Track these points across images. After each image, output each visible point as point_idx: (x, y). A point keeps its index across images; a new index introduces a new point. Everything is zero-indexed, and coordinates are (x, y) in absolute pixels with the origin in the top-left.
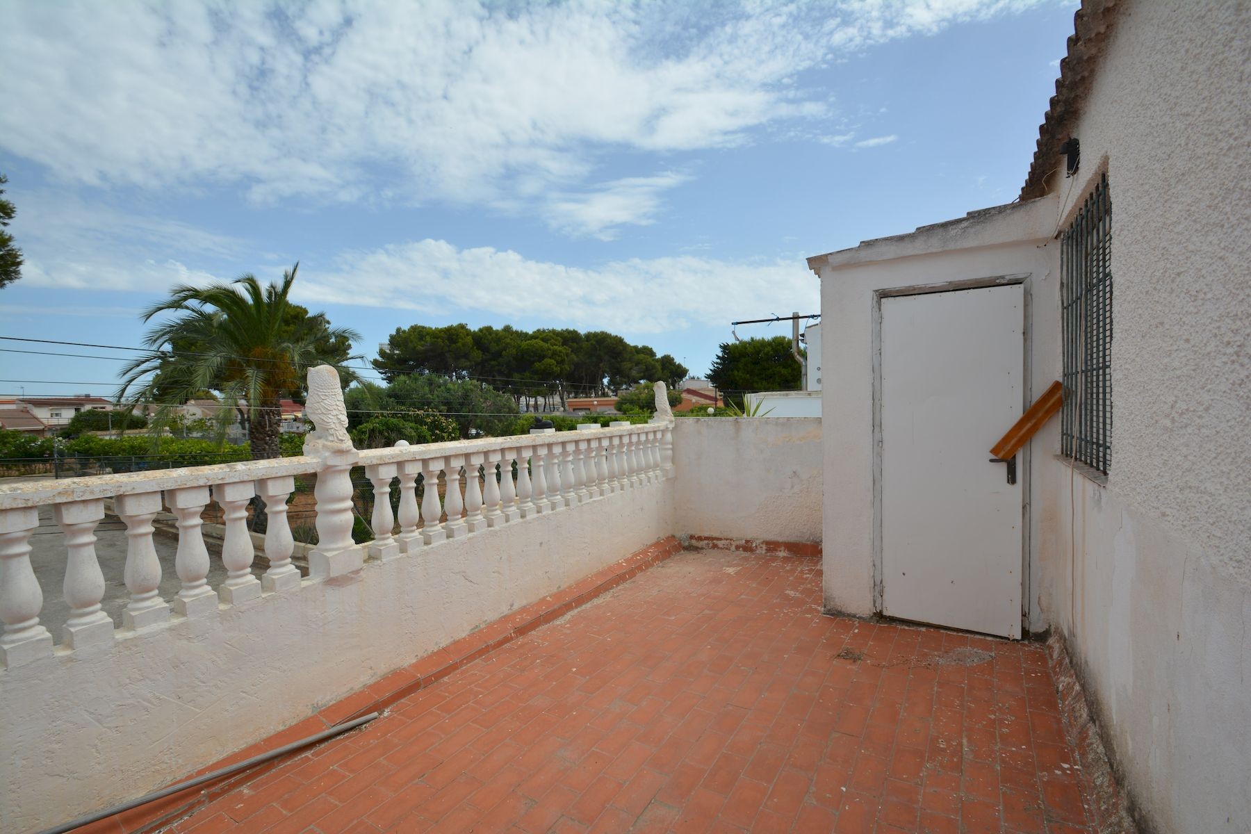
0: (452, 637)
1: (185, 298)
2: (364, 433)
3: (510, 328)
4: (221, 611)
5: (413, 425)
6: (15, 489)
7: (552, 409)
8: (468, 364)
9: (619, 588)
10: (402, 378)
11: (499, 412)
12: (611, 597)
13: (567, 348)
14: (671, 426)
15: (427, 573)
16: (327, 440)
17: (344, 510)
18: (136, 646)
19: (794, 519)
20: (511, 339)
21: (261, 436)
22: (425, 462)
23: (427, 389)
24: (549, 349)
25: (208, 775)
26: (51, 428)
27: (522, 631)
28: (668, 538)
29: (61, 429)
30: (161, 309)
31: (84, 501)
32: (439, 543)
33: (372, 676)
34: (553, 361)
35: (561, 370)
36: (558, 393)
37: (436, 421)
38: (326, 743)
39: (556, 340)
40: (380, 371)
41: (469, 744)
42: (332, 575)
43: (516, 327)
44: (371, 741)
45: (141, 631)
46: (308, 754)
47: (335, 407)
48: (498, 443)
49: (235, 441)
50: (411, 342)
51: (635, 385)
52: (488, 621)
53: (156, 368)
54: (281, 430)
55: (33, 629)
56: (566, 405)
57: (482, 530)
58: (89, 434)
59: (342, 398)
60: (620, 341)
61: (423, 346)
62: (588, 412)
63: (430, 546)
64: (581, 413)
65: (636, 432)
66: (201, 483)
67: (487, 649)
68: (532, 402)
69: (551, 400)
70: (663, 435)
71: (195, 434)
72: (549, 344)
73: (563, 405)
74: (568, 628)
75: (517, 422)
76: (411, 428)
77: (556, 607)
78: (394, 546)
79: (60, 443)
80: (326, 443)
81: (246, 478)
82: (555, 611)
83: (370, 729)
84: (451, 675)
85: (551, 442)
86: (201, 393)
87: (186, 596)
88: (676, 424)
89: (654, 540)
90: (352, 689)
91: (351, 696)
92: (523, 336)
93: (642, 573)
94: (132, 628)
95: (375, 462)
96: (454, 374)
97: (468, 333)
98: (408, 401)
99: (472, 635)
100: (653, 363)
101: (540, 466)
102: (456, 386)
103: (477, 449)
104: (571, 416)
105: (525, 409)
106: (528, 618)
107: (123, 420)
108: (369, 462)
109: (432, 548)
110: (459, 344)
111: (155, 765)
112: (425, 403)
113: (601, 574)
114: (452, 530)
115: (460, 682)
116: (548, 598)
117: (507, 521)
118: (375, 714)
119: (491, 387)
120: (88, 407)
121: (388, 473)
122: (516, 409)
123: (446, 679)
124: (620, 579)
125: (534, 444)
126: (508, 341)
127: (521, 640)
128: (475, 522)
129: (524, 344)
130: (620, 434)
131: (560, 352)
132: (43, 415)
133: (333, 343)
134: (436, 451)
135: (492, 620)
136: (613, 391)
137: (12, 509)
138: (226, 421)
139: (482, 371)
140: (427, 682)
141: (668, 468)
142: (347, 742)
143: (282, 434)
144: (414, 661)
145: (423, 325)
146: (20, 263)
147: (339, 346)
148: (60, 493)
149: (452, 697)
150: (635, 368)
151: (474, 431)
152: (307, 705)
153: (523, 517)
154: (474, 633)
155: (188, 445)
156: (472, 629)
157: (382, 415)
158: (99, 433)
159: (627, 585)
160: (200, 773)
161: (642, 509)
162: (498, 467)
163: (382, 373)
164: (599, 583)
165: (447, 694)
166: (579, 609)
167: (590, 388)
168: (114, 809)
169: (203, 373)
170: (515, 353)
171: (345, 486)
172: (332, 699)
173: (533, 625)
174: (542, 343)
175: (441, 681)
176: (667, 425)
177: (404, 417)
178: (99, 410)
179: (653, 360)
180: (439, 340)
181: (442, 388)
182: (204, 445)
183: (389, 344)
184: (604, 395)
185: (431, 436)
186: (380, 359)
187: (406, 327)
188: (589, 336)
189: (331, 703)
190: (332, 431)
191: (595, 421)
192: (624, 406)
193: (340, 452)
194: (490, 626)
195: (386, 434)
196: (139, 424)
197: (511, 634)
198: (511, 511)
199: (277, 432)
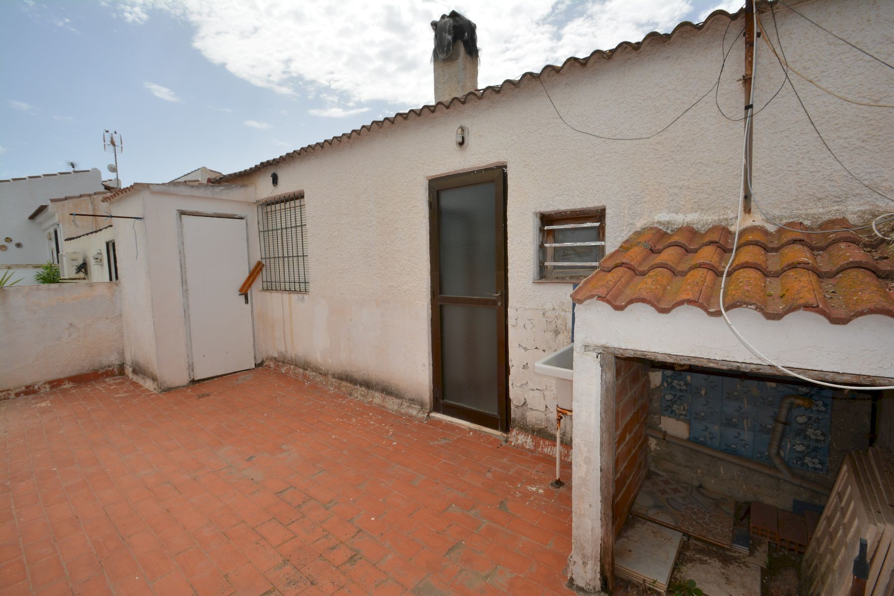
19: (73, 358)
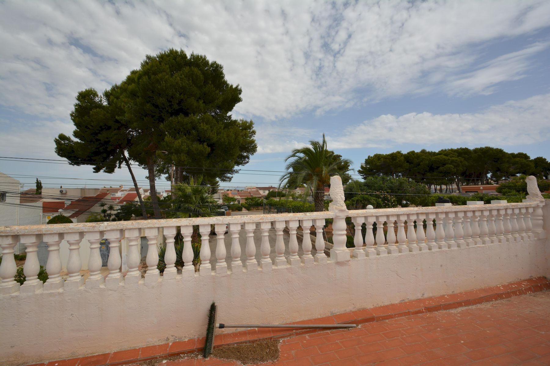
0: (390, 302)
1: (296, 153)
2: (354, 201)
3: (425, 151)
4: (301, 266)
5: (375, 198)
6: (251, 217)
7: (451, 192)
8: (402, 170)
9: (497, 302)
10: (370, 178)
11: (419, 193)
12: (490, 306)
13: (461, 158)
14: (541, 205)
15: (378, 268)
16: (337, 206)
17: (343, 235)
18: (278, 272)
20: (425, 156)
21: (318, 201)
22: (377, 217)
23: (381, 182)
24: (449, 159)
25: (296, 325)
26: (263, 196)
27: (430, 310)
28: (540, 278)
29: (265, 197)
30: (289, 158)
31: (266, 222)
32: (384, 255)
33: (354, 308)
34: (451, 166)
35: (457, 170)
36: (455, 183)
37: (385, 197)
38: (335, 330)
39: (453, 154)
40: (361, 175)
41: (398, 358)
42: (338, 261)
43: (428, 150)
44: (353, 337)
45: (279, 267)
46: (329, 331)
47: (340, 192)
48: (415, 210)
49: (310, 202)
50: (374, 161)
51: (512, 177)
52: (410, 299)
53: (288, 177)
54: (325, 199)
55: (253, 260)
56: (461, 189)
57: (406, 253)
58: (272, 198)
59: (342, 189)
60: (500, 151)
61: (380, 163)
62: (476, 193)
63: (379, 256)
64: (471, 194)
65: (511, 208)
66: (296, 219)
67: (409, 313)
68: (438, 187)
69: (451, 187)
70: (534, 210)
71: (299, 200)
72: (449, 157)
73: (459, 189)
74: (459, 316)
75: (429, 198)
76: (374, 200)
77: (451, 302)
78: (363, 253)
79: (265, 201)
80: (336, 207)
81: (310, 218)
82: (450, 304)
83: (352, 331)
84: (390, 320)
85: (448, 211)
86: (300, 185)
87: (291, 258)
88: (546, 203)
89: (528, 277)
90: (346, 310)
91: (345, 313)
92: (434, 154)
93: (516, 297)
94: (277, 266)
95: (355, 216)
96: (395, 175)
97: (402, 155)
98: (373, 188)
99: (400, 303)
100: (527, 163)
101: (440, 224)
102: (395, 181)
103: (403, 213)
104: (464, 195)
105: (434, 191)
106: (433, 304)
107: (280, 194)
108: (353, 215)
109: (381, 257)
110: (397, 161)
111: (281, 315)
112: (380, 189)
113: (484, 290)
114: (390, 250)
115: (394, 325)
116: (446, 296)
117: (420, 250)
118: (355, 325)
119: (414, 181)
120: (271, 190)
121: (361, 221)
122: (429, 191)
123: (387, 321)
124: (498, 296)
125: (436, 211)
126: (424, 157)
127: (428, 315)
128: (402, 248)
129: (433, 158)
130: (497, 208)
131: (456, 160)
132: (261, 192)
133: (343, 164)
134: (382, 212)
135: (412, 299)
136: (494, 181)
137: (250, 223)
138: (307, 195)
139: (408, 173)
140: (379, 319)
141: (540, 232)
142: (343, 333)
143: (325, 200)
144: (372, 307)
145: (380, 154)
146: (257, 147)
147: (345, 166)
148: (260, 219)
149: (390, 331)
150: (512, 167)
151: (405, 202)
152: (329, 311)
153: (430, 249)
154: (402, 303)
155: (296, 203)
156: (401, 301)
157: (362, 194)
158: (274, 198)
159: (504, 301)
160: (294, 323)
161: (516, 256)
162: (415, 222)
163: (362, 176)
164: (482, 295)
165: (387, 329)
166: (467, 308)
167: (478, 180)
168: (270, 325)
169: (300, 179)
170: (428, 163)
171: (343, 225)
172: (338, 312)
173: (437, 308)
174: (444, 157)
175: (385, 321)
176: (538, 203)
177: (370, 195)
178: (274, 191)
179: (527, 161)
180: (387, 159)
181: (389, 181)
182: (301, 203)
183: (365, 163)
184: (488, 183)
185: (383, 203)
186: (361, 170)
187: (372, 155)
188: (476, 151)
189: (338, 314)
190: (338, 202)
191: (481, 199)
192: (504, 190)
193: (342, 211)
194: (411, 302)
195: (363, 202)
196: (283, 196)
197: (422, 309)
198: (422, 245)
199: (323, 200)
